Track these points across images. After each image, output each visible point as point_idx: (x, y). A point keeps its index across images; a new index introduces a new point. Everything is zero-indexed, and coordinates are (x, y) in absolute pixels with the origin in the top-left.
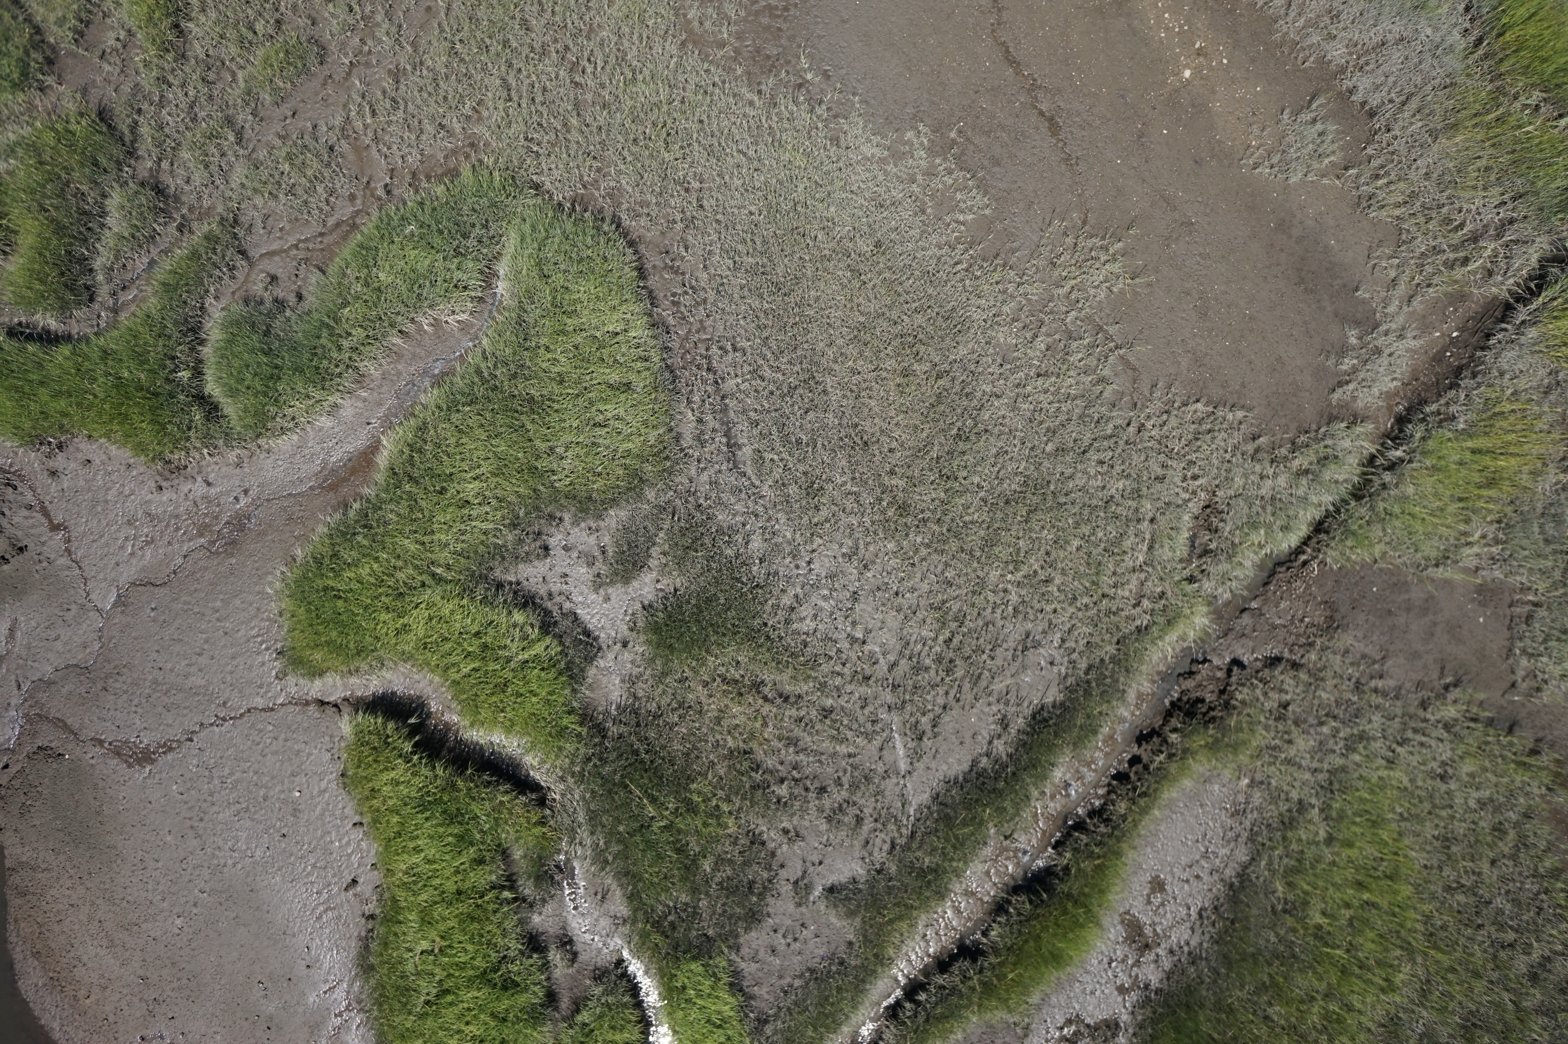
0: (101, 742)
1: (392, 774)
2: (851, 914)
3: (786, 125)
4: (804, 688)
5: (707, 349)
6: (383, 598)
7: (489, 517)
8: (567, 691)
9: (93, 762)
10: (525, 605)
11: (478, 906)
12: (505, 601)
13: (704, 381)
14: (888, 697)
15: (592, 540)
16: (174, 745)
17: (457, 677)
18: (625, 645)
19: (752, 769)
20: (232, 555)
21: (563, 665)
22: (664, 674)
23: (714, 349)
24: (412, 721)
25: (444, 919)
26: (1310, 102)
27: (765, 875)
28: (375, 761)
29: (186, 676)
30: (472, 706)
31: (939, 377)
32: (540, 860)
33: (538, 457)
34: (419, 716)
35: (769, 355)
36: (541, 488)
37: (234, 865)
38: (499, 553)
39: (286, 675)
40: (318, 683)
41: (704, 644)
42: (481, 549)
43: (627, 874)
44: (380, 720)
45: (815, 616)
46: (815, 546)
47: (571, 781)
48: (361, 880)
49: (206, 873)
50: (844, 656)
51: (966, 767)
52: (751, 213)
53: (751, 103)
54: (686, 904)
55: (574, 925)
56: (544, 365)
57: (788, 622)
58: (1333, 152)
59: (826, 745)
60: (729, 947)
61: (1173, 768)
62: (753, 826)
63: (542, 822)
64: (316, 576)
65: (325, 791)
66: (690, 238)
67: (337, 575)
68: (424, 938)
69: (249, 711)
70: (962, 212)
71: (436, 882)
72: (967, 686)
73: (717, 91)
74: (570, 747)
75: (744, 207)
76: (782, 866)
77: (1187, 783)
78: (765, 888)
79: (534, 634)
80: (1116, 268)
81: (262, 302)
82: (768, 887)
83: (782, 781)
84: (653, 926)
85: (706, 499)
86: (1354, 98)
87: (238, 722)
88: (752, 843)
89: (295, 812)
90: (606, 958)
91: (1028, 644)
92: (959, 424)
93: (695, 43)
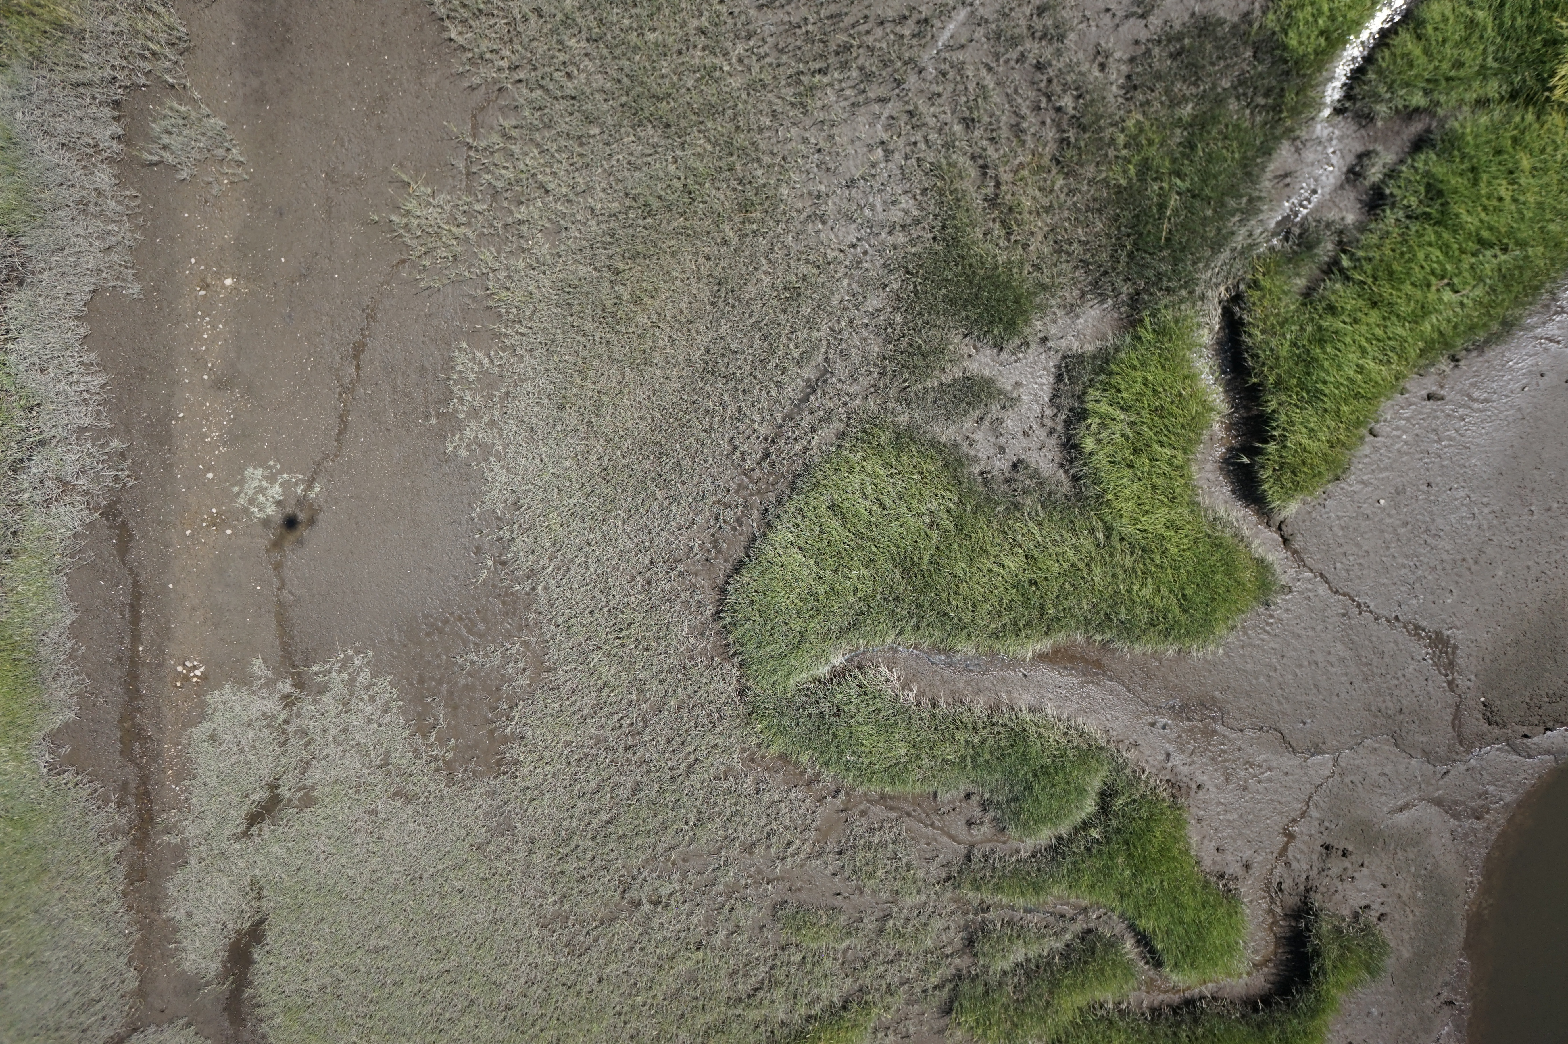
0: (1450, 683)
1: (1305, 441)
3: (538, 550)
4: (962, 161)
5: (753, 470)
6: (1158, 562)
7: (1025, 531)
8: (1122, 355)
9: (1473, 677)
10: (1075, 446)
11: (1375, 279)
12: (1085, 465)
13: (780, 452)
14: (912, 81)
15: (979, 436)
16: (1411, 627)
17: (1179, 454)
18: (1045, 339)
19: (1068, 144)
20: (1213, 698)
21: (1102, 377)
23: (749, 464)
24: (1246, 460)
25: (1409, 298)
26: (157, 164)
27: (1156, 51)
28: (1304, 463)
29: (1343, 660)
30: (1195, 423)
31: (617, 272)
32: (1292, 259)
33: (946, 531)
34: (1237, 456)
35: (717, 419)
36: (969, 509)
37: (1486, 505)
38: (1048, 501)
39: (1283, 587)
40: (1270, 558)
41: (992, 278)
42: (1056, 517)
43: (1248, 174)
44: (1265, 487)
45: (894, 203)
46: (837, 253)
47: (1198, 290)
48: (1424, 393)
49: (1510, 523)
50: (908, 148)
52: (624, 522)
53: (546, 588)
54: (1238, 98)
55: (1332, 180)
56: (870, 584)
57: (917, 222)
58: (171, 109)
59: (996, 97)
60: (1251, 24)
62: (1120, 100)
63: (1255, 285)
64: (1180, 626)
65: (1363, 482)
66: (682, 553)
67: (1166, 611)
68: (1440, 300)
69: (1336, 592)
70: (481, 364)
71: (1379, 332)
72: (848, 21)
73: (560, 620)
74: (1169, 315)
75: (624, 531)
76: (1137, 42)
78: (1169, 41)
79: (1093, 421)
80: (411, 205)
81: (995, 819)
83: (1059, 109)
84: (1281, 112)
85: (871, 373)
86: (120, 131)
87: (1352, 593)
88: (1135, 87)
89: (1399, 491)
92: (640, 222)
93: (542, 663)
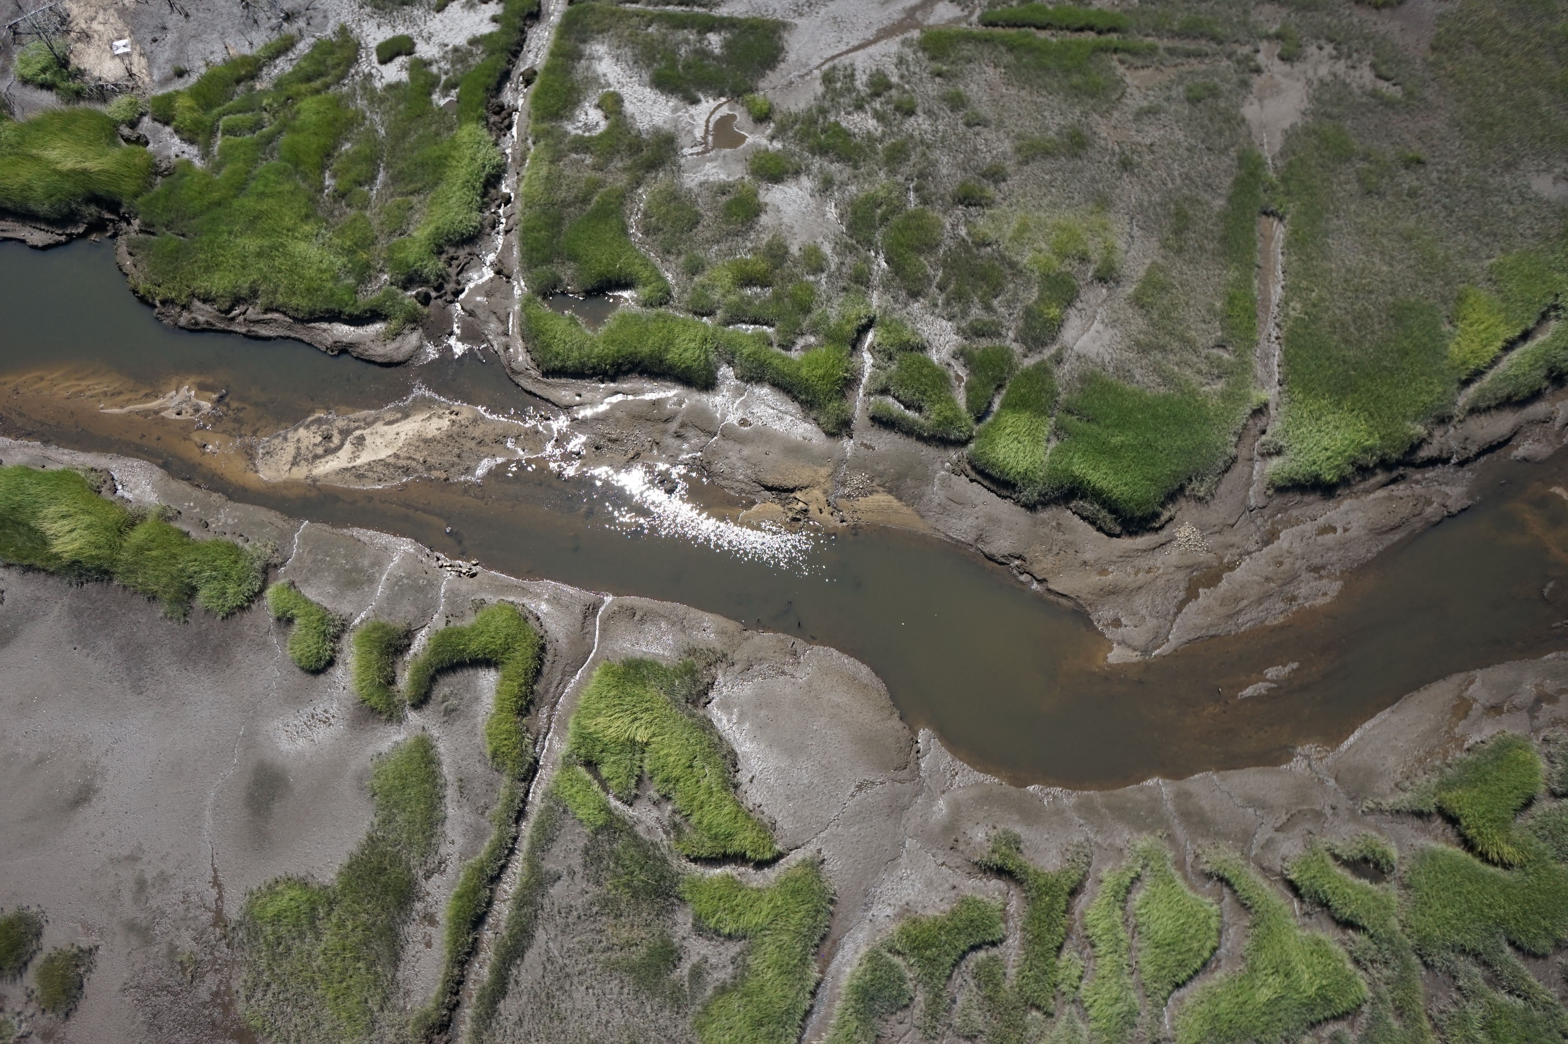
0: (881, 784)
1: (748, 841)
2: (548, 873)
4: (603, 958)
6: (784, 911)
7: (758, 966)
8: (696, 909)
9: (881, 774)
10: (729, 935)
11: (693, 805)
12: (737, 933)
14: (568, 971)
15: (715, 976)
16: (850, 798)
17: (741, 893)
18: (683, 939)
19: (610, 913)
21: (703, 918)
22: (661, 934)
24: (754, 863)
25: (702, 794)
27: (588, 872)
28: (758, 841)
29: (859, 830)
30: (732, 883)
32: (679, 832)
33: (748, 1002)
34: (754, 866)
36: (743, 989)
37: (804, 762)
38: (749, 952)
39: (817, 853)
40: (801, 857)
41: (651, 956)
42: (755, 951)
43: (642, 845)
44: (767, 857)
45: (611, 990)
46: (623, 1020)
47: (680, 871)
48: (748, 784)
49: (813, 754)
50: (592, 979)
51: (526, 956)
54: (614, 845)
55: (655, 812)
57: (621, 982)
59: (584, 937)
60: (590, 835)
61: (441, 999)
62: (601, 889)
63: (684, 848)
65: (780, 813)
69: (826, 829)
71: (711, 807)
72: (538, 991)
74: (687, 885)
76: (583, 878)
77: (432, 995)
79: (720, 926)
81: (900, 1010)
82: (585, 866)
83: (597, 914)
84: (624, 829)
85: (676, 1018)
88: (598, 882)
89: (788, 797)
90: (637, 803)
91: (520, 1022)
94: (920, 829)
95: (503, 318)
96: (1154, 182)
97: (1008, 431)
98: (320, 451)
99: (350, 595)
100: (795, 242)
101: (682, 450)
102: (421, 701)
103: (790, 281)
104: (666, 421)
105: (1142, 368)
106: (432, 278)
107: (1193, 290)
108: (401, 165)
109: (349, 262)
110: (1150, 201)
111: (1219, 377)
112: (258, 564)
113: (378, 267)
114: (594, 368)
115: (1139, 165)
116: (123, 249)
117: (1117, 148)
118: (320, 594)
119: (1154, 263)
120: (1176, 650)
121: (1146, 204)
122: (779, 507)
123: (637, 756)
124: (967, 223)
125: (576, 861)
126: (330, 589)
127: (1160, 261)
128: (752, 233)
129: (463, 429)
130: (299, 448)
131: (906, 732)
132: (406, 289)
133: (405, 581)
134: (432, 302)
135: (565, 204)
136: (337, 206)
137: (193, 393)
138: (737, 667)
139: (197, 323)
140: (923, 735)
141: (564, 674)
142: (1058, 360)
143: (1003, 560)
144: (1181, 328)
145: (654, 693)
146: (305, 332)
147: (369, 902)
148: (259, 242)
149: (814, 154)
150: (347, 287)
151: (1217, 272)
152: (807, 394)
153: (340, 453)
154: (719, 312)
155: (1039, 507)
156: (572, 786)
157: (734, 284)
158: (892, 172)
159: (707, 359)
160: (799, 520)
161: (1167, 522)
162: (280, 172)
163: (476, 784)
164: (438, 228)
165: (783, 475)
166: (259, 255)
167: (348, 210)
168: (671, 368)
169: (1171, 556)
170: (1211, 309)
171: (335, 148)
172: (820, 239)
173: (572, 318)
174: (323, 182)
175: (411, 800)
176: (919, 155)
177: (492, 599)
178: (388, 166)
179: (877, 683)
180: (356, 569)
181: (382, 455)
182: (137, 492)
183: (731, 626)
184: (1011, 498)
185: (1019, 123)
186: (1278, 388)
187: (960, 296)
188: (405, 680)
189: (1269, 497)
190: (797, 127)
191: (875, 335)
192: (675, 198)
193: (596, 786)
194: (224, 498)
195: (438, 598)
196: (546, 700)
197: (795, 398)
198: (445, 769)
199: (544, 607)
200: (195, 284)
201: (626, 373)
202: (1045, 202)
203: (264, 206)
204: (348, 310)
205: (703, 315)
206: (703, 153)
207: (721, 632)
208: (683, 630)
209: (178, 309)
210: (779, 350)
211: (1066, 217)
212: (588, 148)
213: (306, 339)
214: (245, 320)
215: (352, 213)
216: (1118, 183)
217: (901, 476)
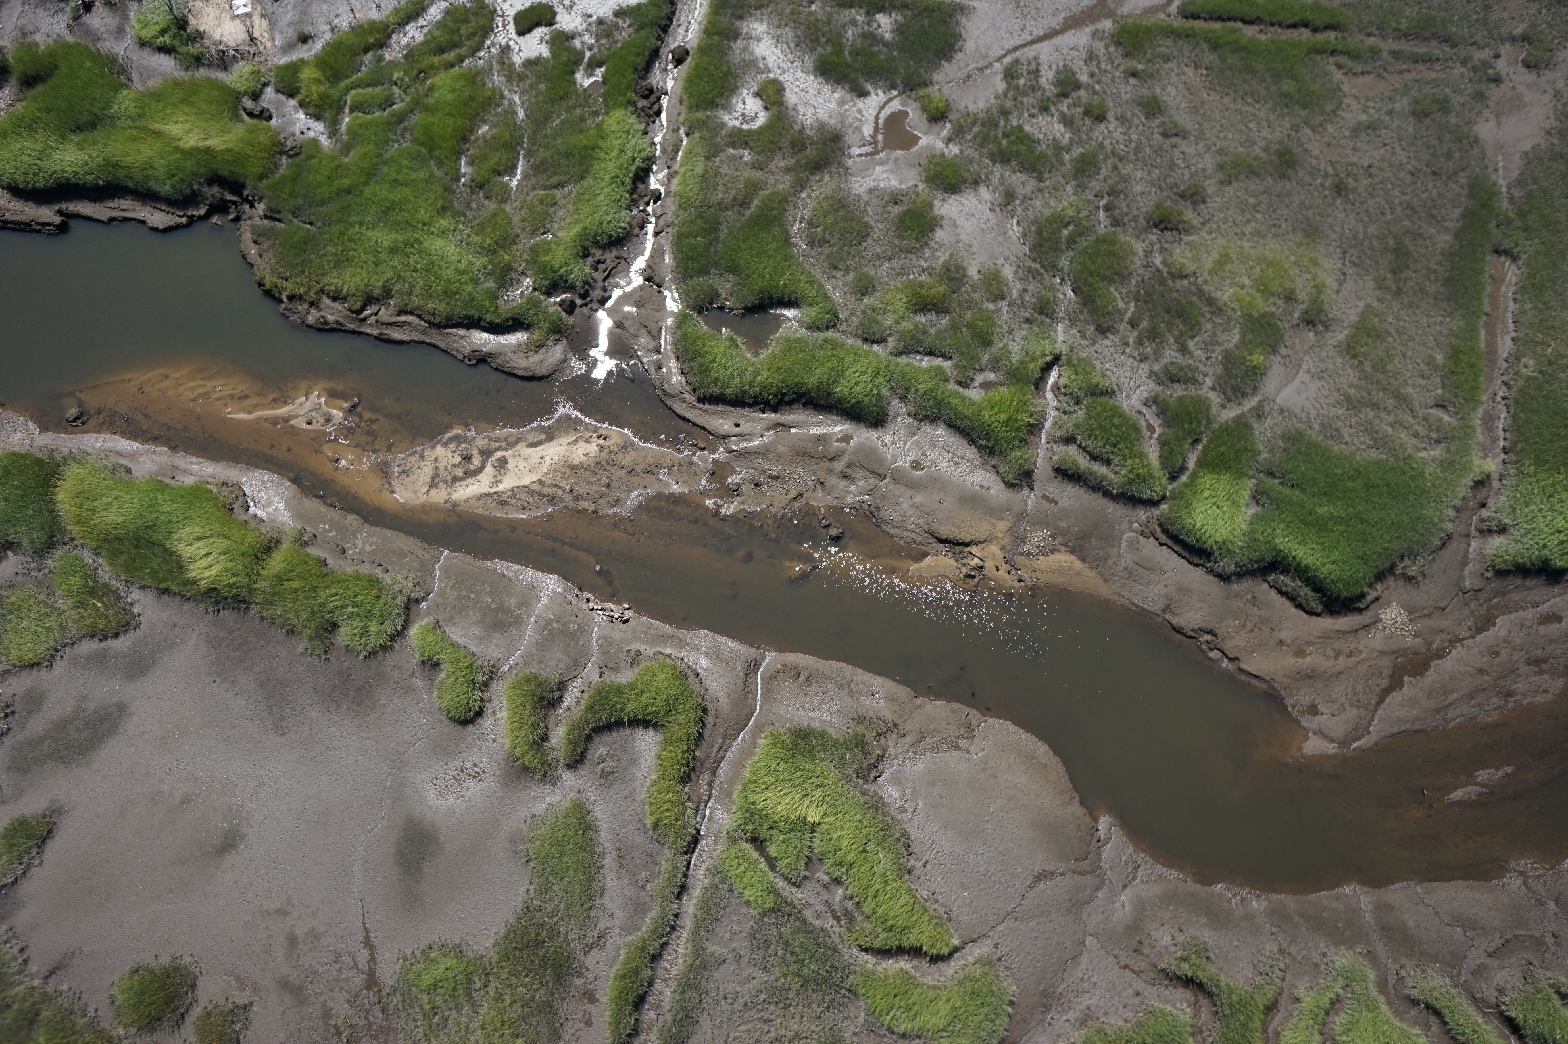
2: (712, 955)
22: (832, 1029)
82: (751, 950)
90: (806, 885)
94: (1102, 927)
95: (656, 334)
96: (1371, 210)
97: (1206, 494)
98: (459, 472)
99: (497, 638)
100: (973, 263)
101: (848, 492)
102: (576, 762)
103: (969, 308)
104: (832, 459)
105: (1351, 427)
106: (578, 284)
107: (1411, 339)
108: (543, 154)
109: (489, 263)
110: (1365, 233)
111: (1438, 442)
112: (400, 600)
113: (521, 269)
114: (756, 397)
115: (1355, 190)
116: (247, 236)
117: (1330, 170)
118: (465, 636)
119: (1368, 306)
120: (1376, 744)
121: (1361, 236)
122: (952, 562)
123: (807, 836)
124: (1162, 250)
125: (743, 945)
126: (476, 630)
127: (1375, 304)
128: (926, 250)
129: (612, 456)
130: (437, 468)
131: (1088, 819)
132: (549, 294)
133: (555, 625)
134: (577, 310)
135: (722, 207)
136: (474, 197)
137: (323, 399)
138: (908, 739)
139: (326, 323)
140: (1104, 822)
141: (725, 737)
142: (1259, 413)
143: (1192, 634)
144: (1396, 383)
145: (824, 766)
146: (441, 337)
147: (527, 976)
148: (393, 236)
149: (994, 162)
150: (488, 291)
151: (1439, 319)
152: (988, 440)
153: (481, 477)
154: (890, 339)
155: (1233, 578)
156: (739, 865)
157: (907, 308)
158: (1081, 187)
159: (879, 394)
160: (974, 577)
161: (1373, 602)
162: (414, 157)
163: (636, 855)
164: (585, 228)
165: (958, 527)
166: (393, 250)
167: (486, 202)
168: (840, 401)
169: (1375, 640)
170: (1430, 362)
171: (472, 131)
172: (1001, 261)
173: (731, 339)
174: (459, 170)
175: (568, 868)
176: (1110, 167)
177: (648, 650)
178: (529, 155)
179: (1055, 764)
180: (502, 609)
181: (527, 481)
182: (271, 510)
183: (902, 692)
184: (1203, 566)
185: (1222, 135)
186: (1503, 456)
187: (1153, 335)
188: (559, 736)
189: (1487, 579)
190: (976, 129)
191: (1060, 376)
192: (844, 206)
193: (763, 865)
194: (360, 521)
195: (590, 645)
196: (706, 765)
197: (972, 442)
198: (603, 837)
199: (704, 662)
200: (325, 280)
201: (790, 403)
202: (1248, 229)
203: (397, 195)
204: (488, 317)
205: (873, 342)
206: (872, 154)
207: (892, 699)
208: (851, 694)
209: (306, 306)
210: (956, 387)
211: (1272, 248)
212: (747, 143)
213: (442, 345)
214: (377, 321)
215: (492, 206)
216: (1330, 210)
217: (1085, 536)
